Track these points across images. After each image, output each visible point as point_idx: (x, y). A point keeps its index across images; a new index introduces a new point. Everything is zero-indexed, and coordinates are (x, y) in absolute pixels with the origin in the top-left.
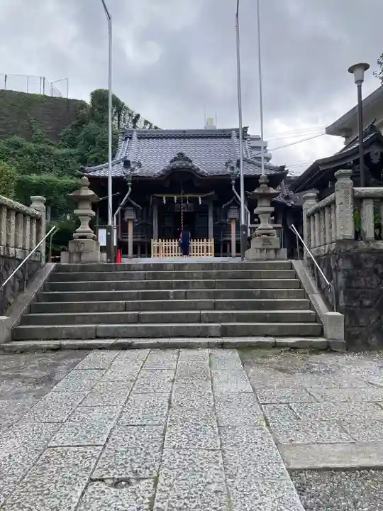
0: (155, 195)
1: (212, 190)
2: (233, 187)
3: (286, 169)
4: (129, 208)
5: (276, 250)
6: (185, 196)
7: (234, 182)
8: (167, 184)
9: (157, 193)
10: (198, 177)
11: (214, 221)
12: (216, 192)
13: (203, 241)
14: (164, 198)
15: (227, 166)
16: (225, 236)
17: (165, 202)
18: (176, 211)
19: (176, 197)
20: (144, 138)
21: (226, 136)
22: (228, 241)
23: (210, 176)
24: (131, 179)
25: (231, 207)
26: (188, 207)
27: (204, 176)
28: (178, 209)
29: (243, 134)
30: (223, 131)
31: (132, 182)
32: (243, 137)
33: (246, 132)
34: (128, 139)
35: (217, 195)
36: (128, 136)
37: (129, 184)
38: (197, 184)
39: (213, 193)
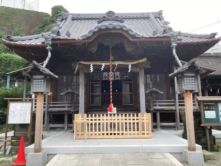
0: (81, 62)
2: (174, 51)
3: (216, 37)
4: (34, 77)
6: (114, 63)
8: (94, 49)
9: (84, 61)
10: (131, 39)
11: (146, 89)
13: (137, 116)
14: (92, 66)
15: (155, 33)
16: (156, 106)
17: (92, 70)
18: (104, 79)
19: (104, 64)
20: (77, 19)
21: (145, 17)
22: (158, 110)
23: (146, 38)
24: (50, 42)
25: (185, 75)
26: (116, 76)
27: (139, 38)
28: (105, 77)
29: (159, 16)
30: (142, 14)
31: (52, 45)
32: (159, 18)
33: (162, 14)
34: (64, 20)
35: (150, 63)
36: (64, 18)
37: (49, 47)
38: (129, 49)
39: (145, 60)
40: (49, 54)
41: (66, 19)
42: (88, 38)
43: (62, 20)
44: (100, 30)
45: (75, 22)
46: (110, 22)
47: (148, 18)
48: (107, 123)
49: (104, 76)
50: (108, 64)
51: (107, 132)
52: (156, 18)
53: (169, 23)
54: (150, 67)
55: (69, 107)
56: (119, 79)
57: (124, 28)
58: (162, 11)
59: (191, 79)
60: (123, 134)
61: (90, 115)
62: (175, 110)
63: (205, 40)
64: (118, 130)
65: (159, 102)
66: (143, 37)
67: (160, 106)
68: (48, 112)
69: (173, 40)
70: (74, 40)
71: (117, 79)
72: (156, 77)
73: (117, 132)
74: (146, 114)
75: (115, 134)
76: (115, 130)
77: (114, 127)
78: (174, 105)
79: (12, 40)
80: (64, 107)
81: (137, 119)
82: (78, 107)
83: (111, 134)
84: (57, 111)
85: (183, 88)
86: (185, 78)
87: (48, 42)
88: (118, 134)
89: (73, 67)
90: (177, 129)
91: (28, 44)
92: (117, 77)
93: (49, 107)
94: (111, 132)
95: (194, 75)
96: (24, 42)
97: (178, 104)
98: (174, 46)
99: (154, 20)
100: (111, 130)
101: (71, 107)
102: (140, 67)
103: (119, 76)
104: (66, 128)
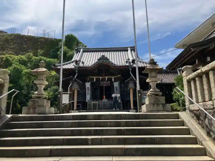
0: (90, 77)
1: (119, 74)
2: (131, 72)
4: (75, 83)
5: (163, 105)
6: (105, 77)
7: (130, 69)
8: (96, 71)
9: (91, 76)
10: (112, 67)
12: (121, 75)
14: (95, 78)
15: (127, 62)
16: (127, 98)
17: (95, 81)
18: (101, 85)
19: (101, 78)
20: (86, 52)
21: (125, 50)
24: (77, 68)
26: (108, 83)
27: (116, 67)
30: (124, 48)
31: (78, 70)
32: (134, 50)
34: (79, 52)
37: (76, 71)
39: (120, 75)
40: (77, 73)
41: (80, 52)
42: (94, 67)
46: (103, 60)
47: (127, 50)
50: (103, 78)
52: (132, 50)
55: (83, 99)
56: (110, 85)
69: (130, 67)
71: (108, 85)
86: (130, 83)
95: (133, 82)
99: (130, 52)
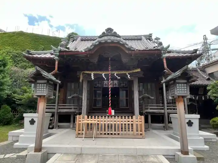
0: (85, 72)
1: (138, 67)
3: (198, 52)
6: (113, 73)
8: (95, 60)
10: (127, 52)
11: (140, 95)
13: (132, 118)
14: (92, 75)
16: (148, 109)
17: (93, 78)
18: (104, 86)
19: (103, 74)
20: (85, 40)
21: (138, 39)
22: (150, 113)
23: (139, 50)
24: (58, 53)
25: (177, 81)
26: (114, 83)
27: (134, 50)
28: (106, 85)
29: (149, 37)
30: (136, 36)
31: (59, 56)
32: (149, 39)
33: (151, 36)
35: (142, 73)
36: (75, 39)
37: (56, 58)
38: (125, 60)
39: (139, 70)
42: (90, 50)
43: (74, 41)
44: (100, 43)
45: (83, 42)
47: (140, 39)
48: (105, 124)
49: (104, 84)
51: (105, 132)
52: (147, 39)
53: (159, 39)
54: (143, 76)
55: (74, 109)
56: (117, 87)
57: (121, 42)
58: (151, 34)
59: (183, 85)
60: (119, 134)
61: (90, 117)
62: (164, 113)
63: (189, 55)
64: (115, 131)
65: (150, 106)
66: (137, 50)
67: (151, 109)
68: (57, 112)
69: (164, 52)
70: (78, 51)
71: (115, 86)
72: (147, 85)
73: (113, 132)
74: (139, 116)
75: (112, 134)
76: (112, 131)
77: (111, 128)
78: (163, 109)
79: (31, 54)
80: (71, 109)
81: (132, 121)
82: (81, 109)
83: (108, 134)
84: (64, 112)
85: (175, 94)
86: (178, 85)
87: (56, 53)
88: (115, 134)
89: (78, 75)
90: (165, 130)
91: (43, 56)
92: (116, 84)
93: (58, 108)
94: (108, 132)
95: (185, 81)
96: (40, 55)
97: (166, 108)
98: (164, 57)
99: (145, 40)
100: (108, 131)
101: (76, 109)
102: (134, 76)
103: (117, 84)
104: (72, 126)
